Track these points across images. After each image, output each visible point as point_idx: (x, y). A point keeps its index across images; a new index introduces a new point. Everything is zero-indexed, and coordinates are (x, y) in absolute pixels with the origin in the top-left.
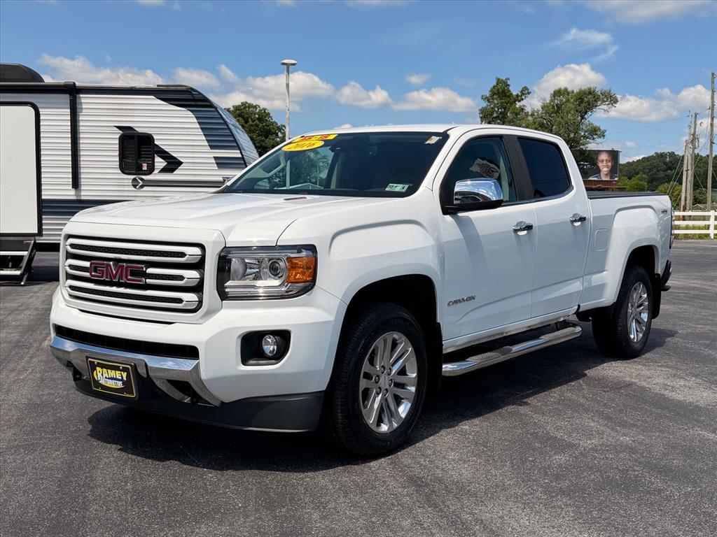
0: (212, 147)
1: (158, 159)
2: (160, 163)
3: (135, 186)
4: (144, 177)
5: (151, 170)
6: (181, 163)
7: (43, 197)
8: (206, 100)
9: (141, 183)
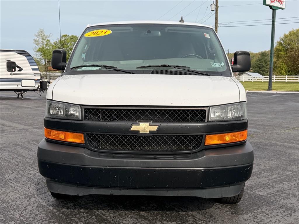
0: (31, 65)
1: (17, 68)
4: (13, 72)
6: (23, 69)
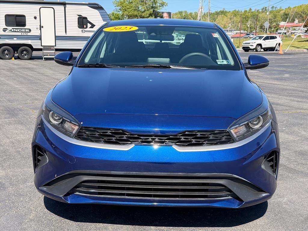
0: (104, 21)
1: (88, 24)
2: (89, 25)
3: (82, 32)
4: (85, 29)
5: (87, 27)
6: (95, 26)
7: (56, 35)
8: (102, 7)
9: (84, 31)
